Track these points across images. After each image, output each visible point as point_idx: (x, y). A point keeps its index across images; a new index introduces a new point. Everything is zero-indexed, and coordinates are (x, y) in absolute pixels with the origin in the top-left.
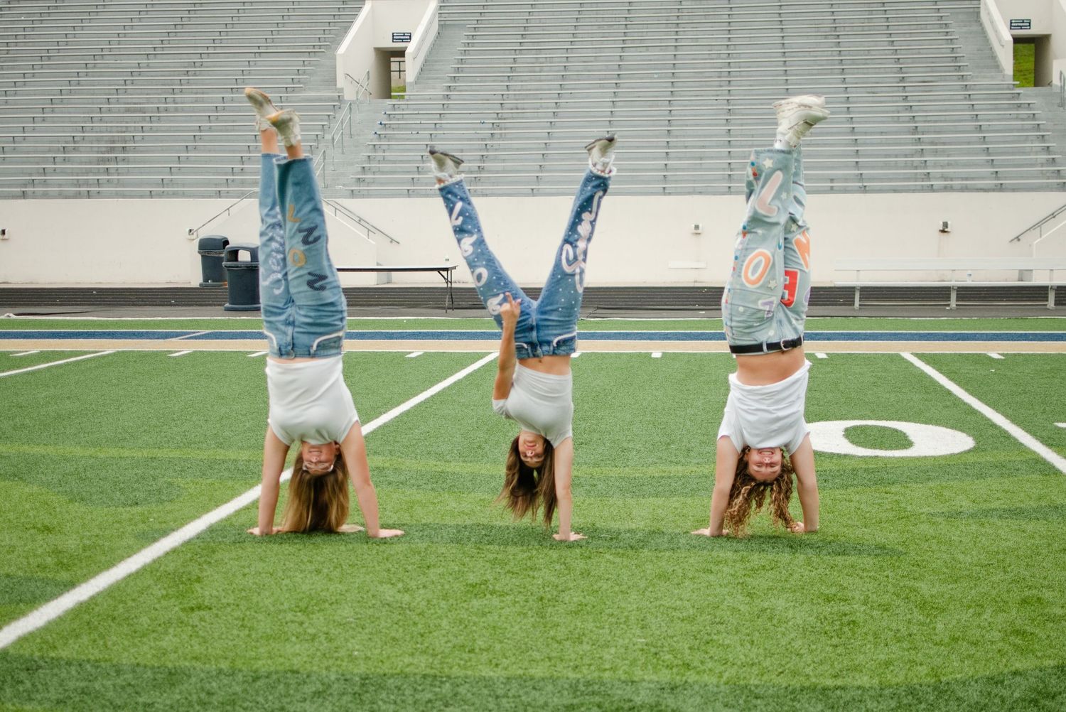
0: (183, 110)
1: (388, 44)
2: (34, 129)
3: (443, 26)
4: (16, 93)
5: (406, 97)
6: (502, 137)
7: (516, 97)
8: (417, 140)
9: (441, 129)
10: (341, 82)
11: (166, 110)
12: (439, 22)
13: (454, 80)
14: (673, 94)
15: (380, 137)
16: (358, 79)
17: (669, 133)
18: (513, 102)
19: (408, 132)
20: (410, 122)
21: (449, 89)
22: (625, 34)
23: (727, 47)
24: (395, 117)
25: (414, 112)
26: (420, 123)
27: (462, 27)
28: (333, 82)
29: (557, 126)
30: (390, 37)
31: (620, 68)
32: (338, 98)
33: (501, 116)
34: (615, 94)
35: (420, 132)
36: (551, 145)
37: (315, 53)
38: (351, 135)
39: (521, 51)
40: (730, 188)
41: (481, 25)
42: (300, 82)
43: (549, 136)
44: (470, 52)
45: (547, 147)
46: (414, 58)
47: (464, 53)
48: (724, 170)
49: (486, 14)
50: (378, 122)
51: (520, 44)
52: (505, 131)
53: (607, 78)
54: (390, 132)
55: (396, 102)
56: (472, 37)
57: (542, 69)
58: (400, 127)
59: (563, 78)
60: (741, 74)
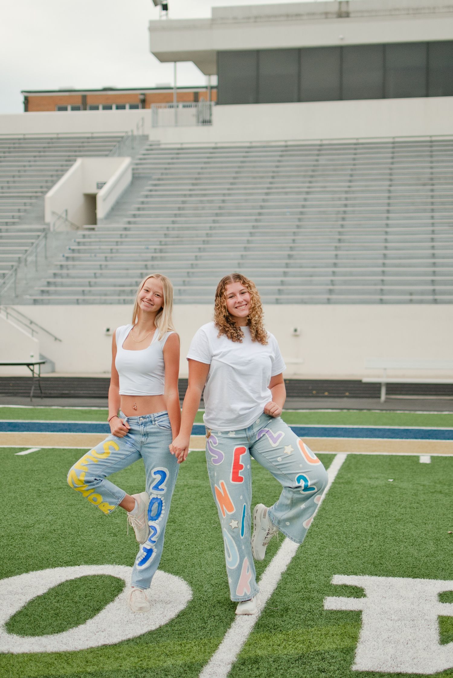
1: (93, 191)
3: (136, 178)
5: (96, 229)
6: (162, 259)
7: (179, 229)
8: (95, 260)
9: (117, 251)
10: (48, 218)
12: (133, 174)
13: (134, 216)
14: (298, 227)
15: (67, 258)
16: (64, 215)
17: (290, 257)
18: (176, 232)
19: (89, 255)
20: (93, 247)
21: (129, 223)
22: (271, 183)
23: (346, 192)
24: (84, 244)
25: (98, 240)
26: (100, 249)
27: (149, 178)
28: (41, 218)
29: (204, 250)
30: (95, 186)
31: (262, 207)
32: (44, 230)
33: (163, 243)
34: (254, 227)
35: (98, 255)
36: (197, 265)
37: (37, 197)
38: (46, 257)
39: (190, 195)
40: (328, 299)
41: (164, 177)
42: (20, 217)
43: (196, 258)
44: (151, 196)
45: (192, 267)
46: (104, 200)
47: (147, 196)
48: (327, 285)
49: (170, 169)
50: (67, 248)
51: (190, 190)
52: (163, 255)
53: (251, 214)
54: (76, 255)
55: (87, 233)
56: (155, 185)
57: (203, 208)
58: (85, 251)
59: (217, 215)
60: (353, 212)
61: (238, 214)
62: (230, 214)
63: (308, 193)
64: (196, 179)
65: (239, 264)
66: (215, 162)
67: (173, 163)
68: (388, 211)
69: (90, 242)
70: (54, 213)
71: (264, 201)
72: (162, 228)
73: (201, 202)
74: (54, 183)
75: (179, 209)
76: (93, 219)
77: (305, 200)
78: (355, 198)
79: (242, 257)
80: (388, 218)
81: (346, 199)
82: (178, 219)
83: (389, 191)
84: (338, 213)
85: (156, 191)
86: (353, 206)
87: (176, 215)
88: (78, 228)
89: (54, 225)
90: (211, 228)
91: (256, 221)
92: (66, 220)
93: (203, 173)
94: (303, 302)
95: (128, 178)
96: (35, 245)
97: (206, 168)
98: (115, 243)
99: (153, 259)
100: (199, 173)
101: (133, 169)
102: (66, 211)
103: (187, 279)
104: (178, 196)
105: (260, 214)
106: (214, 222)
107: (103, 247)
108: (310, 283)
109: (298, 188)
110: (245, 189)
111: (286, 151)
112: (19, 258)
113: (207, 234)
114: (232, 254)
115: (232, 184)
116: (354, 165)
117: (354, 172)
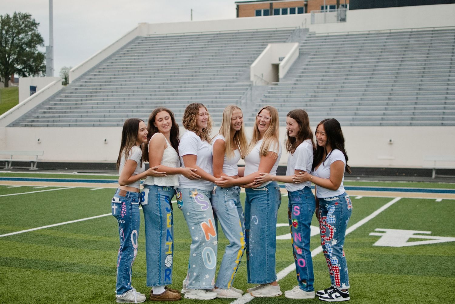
0: (188, 91)
1: (276, 62)
2: (129, 99)
3: (301, 54)
4: (126, 85)
5: (279, 84)
6: (316, 101)
7: (326, 84)
8: (278, 102)
9: (290, 97)
10: (252, 78)
11: (181, 91)
12: (300, 52)
13: (300, 76)
14: (395, 81)
15: (263, 101)
16: (261, 77)
17: (389, 99)
18: (323, 86)
19: (275, 99)
20: (276, 94)
21: (297, 80)
22: (380, 56)
23: (425, 60)
24: (272, 93)
25: (280, 90)
26: (281, 95)
27: (309, 54)
28: (249, 78)
29: (340, 96)
30: (278, 59)
31: (374, 70)
32: (250, 85)
33: (316, 92)
34: (369, 82)
35: (280, 99)
36: (335, 104)
37: (245, 67)
38: (251, 100)
39: (332, 64)
40: (411, 123)
41: (317, 53)
42: (236, 78)
43: (335, 100)
44: (310, 65)
45: (332, 105)
46: (283, 67)
47: (307, 65)
48: (411, 115)
49: (321, 48)
50: (263, 95)
51: (332, 61)
52: (316, 98)
53: (367, 75)
54: (268, 99)
55: (273, 86)
56: (312, 58)
57: (340, 72)
58: (272, 97)
59: (347, 75)
60: (429, 72)
61: (360, 75)
62: (355, 75)
63: (402, 61)
64: (336, 54)
65: (359, 103)
66: (347, 44)
67: (323, 45)
68: (450, 72)
69: (276, 92)
70: (255, 75)
71: (375, 66)
72: (316, 83)
73: (339, 68)
74: (256, 58)
75: (326, 72)
76: (277, 78)
77: (400, 65)
78: (431, 64)
79: (361, 99)
80: (449, 76)
81: (425, 64)
82: (325, 78)
83: (451, 59)
84: (420, 73)
85: (312, 61)
86: (429, 68)
87: (324, 76)
88: (268, 84)
89: (256, 83)
90: (344, 83)
91: (370, 78)
92: (262, 79)
93: (340, 51)
94: (396, 125)
95: (297, 54)
96: (245, 94)
97: (342, 48)
98: (289, 92)
99: (311, 101)
100: (338, 51)
101: (300, 49)
102: (262, 74)
103: (329, 112)
104: (325, 64)
105: (373, 74)
106: (346, 79)
107: (282, 94)
108: (401, 114)
109: (396, 58)
110: (365, 59)
111: (390, 36)
112: (237, 101)
113: (342, 86)
114: (355, 98)
115: (357, 57)
116: (431, 44)
117: (431, 48)
